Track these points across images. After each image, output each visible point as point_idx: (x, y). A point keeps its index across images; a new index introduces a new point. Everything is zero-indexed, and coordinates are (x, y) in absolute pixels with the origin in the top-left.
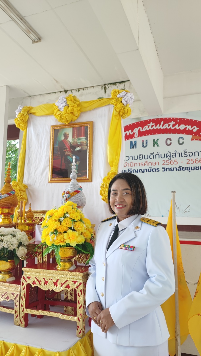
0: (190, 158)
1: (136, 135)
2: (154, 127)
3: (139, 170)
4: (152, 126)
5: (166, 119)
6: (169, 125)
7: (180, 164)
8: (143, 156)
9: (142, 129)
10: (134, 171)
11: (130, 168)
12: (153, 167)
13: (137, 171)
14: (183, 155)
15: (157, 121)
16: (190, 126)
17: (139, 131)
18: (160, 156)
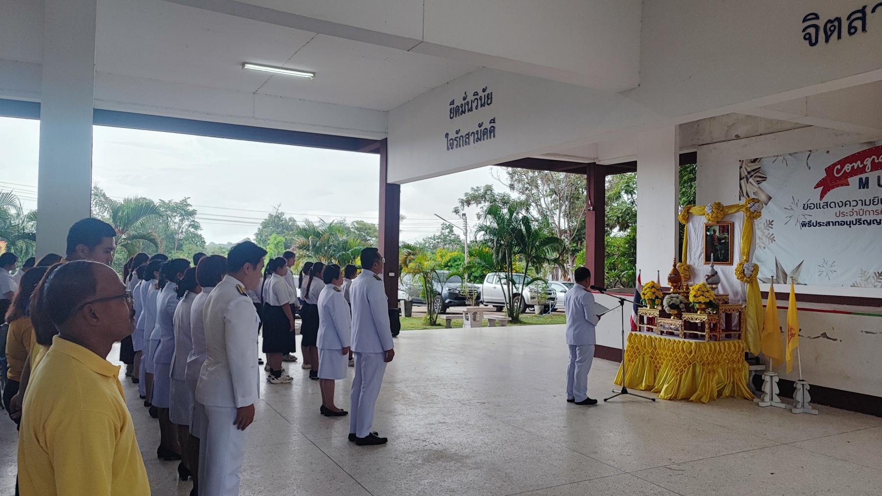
1: (868, 169)
3: (873, 221)
8: (878, 199)
9: (878, 159)
10: (865, 222)
11: (859, 217)
13: (869, 222)
17: (873, 161)
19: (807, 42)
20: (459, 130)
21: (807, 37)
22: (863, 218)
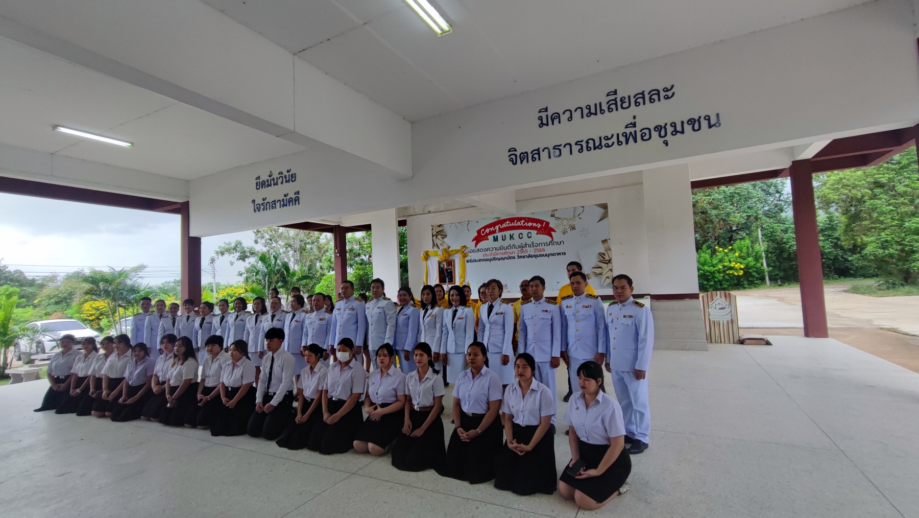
0: (536, 248)
1: (497, 231)
2: (510, 225)
4: (509, 224)
5: (518, 218)
6: (521, 223)
7: (529, 253)
8: (502, 247)
9: (501, 226)
11: (494, 256)
12: (511, 256)
13: (499, 259)
14: (532, 246)
15: (512, 220)
16: (535, 224)
17: (499, 227)
18: (515, 247)
19: (511, 163)
20: (266, 198)
21: (511, 160)
22: (497, 257)
